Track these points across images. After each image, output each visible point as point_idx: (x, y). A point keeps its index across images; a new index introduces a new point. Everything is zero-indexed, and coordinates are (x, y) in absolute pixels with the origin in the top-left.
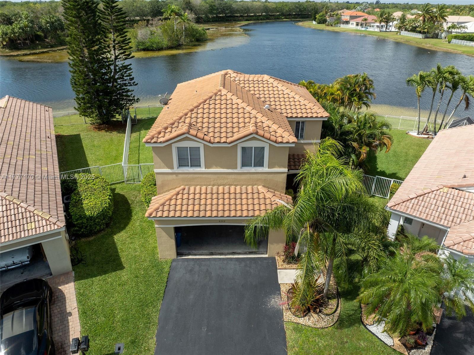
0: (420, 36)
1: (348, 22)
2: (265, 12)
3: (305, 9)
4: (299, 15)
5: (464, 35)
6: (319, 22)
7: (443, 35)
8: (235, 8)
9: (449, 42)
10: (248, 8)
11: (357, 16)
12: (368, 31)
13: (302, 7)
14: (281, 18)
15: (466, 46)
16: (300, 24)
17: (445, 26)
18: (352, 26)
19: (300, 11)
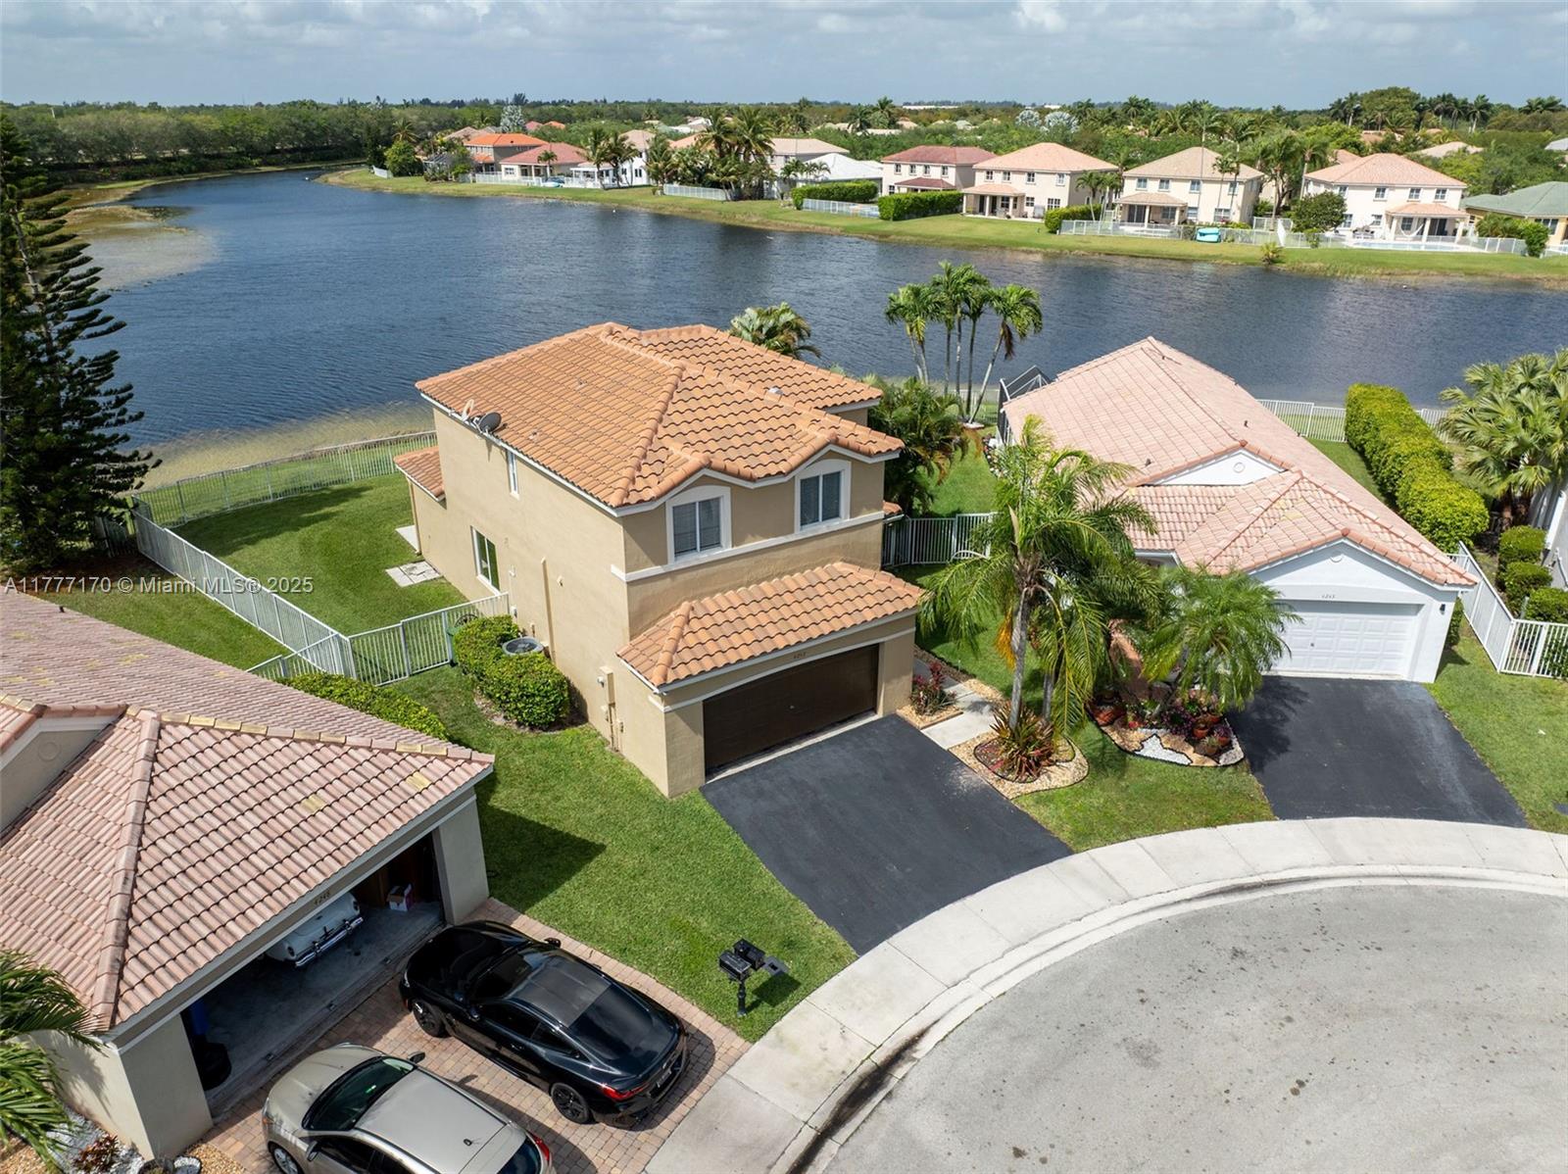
0: (719, 195)
1: (492, 164)
2: (186, 145)
3: (324, 130)
4: (305, 150)
5: (827, 186)
6: (397, 169)
7: (776, 187)
8: (72, 136)
9: (799, 209)
10: (121, 133)
11: (514, 147)
12: (568, 189)
13: (314, 125)
14: (251, 164)
15: (841, 215)
16: (334, 179)
17: (777, 166)
18: (510, 178)
19: (310, 135)
